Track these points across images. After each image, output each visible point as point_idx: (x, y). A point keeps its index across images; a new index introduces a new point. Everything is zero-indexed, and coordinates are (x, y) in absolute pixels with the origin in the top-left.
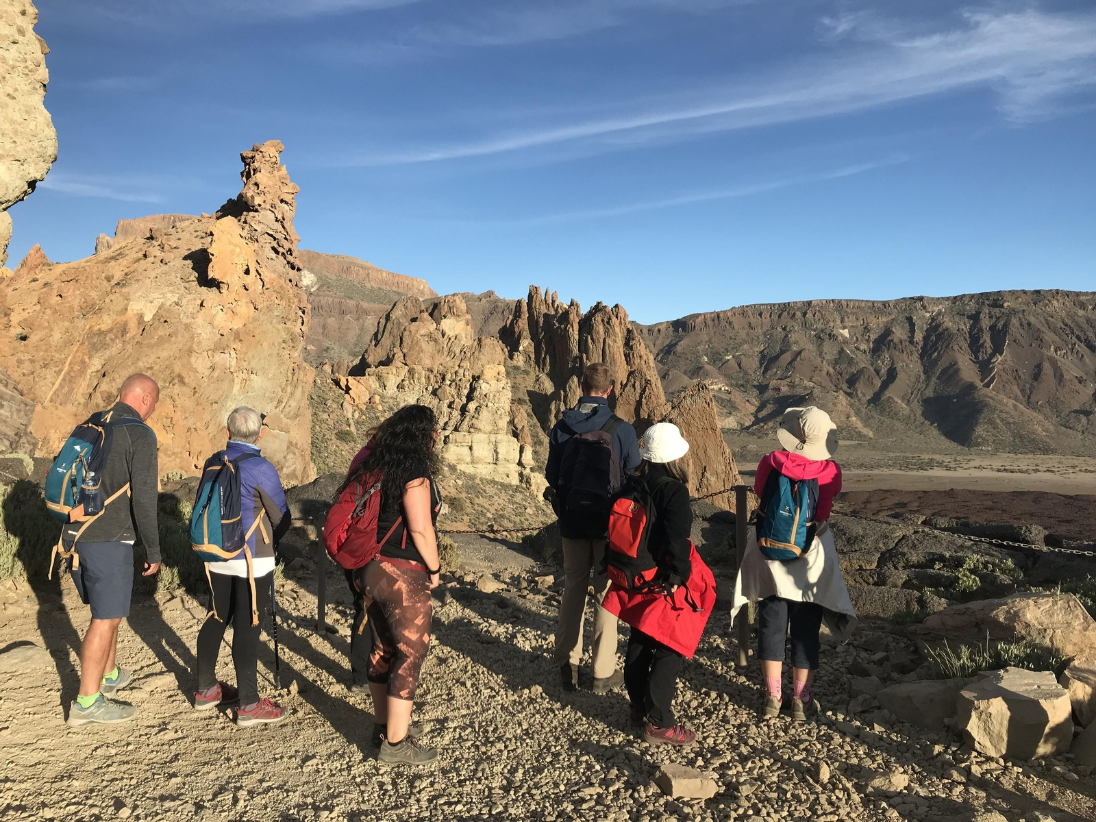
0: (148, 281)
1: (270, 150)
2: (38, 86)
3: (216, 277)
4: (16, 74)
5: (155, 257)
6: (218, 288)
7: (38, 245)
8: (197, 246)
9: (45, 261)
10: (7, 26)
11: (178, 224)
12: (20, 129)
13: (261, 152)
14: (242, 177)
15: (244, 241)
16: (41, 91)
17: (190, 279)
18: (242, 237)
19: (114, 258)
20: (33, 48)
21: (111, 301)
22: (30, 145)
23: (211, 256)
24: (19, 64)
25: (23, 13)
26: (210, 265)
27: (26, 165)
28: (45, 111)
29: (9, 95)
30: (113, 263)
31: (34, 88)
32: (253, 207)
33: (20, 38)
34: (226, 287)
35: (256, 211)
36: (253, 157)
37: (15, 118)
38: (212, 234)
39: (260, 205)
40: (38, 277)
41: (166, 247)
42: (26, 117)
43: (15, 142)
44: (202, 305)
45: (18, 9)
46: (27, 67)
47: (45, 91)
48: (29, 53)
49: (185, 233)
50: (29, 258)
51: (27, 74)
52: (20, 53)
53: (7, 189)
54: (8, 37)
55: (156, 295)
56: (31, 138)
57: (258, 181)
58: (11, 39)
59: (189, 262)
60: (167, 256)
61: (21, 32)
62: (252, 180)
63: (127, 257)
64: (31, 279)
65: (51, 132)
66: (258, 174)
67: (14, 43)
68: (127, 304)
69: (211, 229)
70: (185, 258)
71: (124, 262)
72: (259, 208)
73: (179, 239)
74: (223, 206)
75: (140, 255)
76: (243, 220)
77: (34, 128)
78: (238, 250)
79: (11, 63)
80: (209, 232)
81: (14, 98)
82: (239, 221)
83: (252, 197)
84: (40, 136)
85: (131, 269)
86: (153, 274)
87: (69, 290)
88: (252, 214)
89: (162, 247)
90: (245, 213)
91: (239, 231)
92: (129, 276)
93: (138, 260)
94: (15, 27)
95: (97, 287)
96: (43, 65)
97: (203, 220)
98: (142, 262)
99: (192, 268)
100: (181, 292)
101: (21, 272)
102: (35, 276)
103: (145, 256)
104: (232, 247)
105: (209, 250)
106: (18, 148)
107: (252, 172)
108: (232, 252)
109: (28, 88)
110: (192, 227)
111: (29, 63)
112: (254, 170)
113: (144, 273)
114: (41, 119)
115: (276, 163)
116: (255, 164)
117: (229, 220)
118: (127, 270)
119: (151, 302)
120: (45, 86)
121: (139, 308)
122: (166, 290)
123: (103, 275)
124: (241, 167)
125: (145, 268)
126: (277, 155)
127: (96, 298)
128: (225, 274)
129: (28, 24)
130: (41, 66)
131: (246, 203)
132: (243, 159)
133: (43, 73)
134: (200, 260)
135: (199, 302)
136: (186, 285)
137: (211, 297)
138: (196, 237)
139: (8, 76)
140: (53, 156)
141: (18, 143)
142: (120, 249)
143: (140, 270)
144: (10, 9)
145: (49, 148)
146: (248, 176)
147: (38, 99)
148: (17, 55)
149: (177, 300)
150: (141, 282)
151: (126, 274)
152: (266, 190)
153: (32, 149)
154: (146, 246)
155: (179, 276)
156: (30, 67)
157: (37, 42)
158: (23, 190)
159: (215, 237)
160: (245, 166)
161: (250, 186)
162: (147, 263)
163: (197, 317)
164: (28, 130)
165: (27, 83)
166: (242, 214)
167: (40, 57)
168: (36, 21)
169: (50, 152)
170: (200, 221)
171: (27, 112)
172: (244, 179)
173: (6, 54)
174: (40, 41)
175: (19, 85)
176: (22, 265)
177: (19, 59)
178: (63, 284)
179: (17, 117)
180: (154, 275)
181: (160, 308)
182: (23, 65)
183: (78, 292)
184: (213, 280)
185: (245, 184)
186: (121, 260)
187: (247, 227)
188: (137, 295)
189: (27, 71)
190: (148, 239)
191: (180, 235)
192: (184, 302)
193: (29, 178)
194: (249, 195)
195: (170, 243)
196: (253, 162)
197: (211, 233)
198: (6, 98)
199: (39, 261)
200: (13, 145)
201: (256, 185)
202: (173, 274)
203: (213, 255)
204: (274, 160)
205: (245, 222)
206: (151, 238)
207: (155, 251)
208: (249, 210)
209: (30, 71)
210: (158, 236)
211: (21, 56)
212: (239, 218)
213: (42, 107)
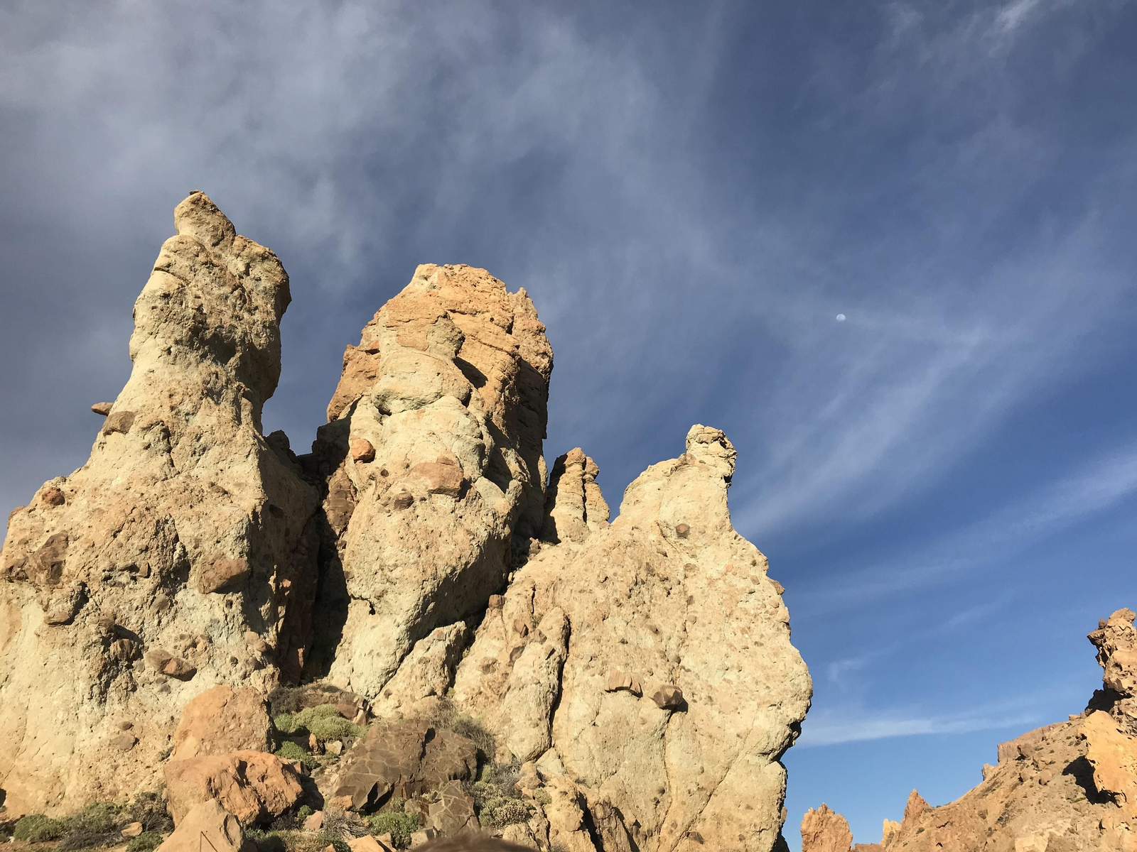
0: (1031, 809)
1: (1119, 622)
2: (781, 627)
3: (1107, 788)
4: (760, 621)
5: (1032, 778)
6: (1114, 801)
7: (914, 791)
8: (1074, 756)
9: (926, 807)
10: (742, 580)
11: (1047, 734)
12: (771, 673)
13: (1110, 627)
14: (1099, 660)
15: (1125, 737)
16: (786, 630)
17: (1078, 797)
18: (1120, 732)
19: (990, 789)
20: (769, 591)
21: (994, 841)
22: (782, 687)
23: (1092, 764)
24: (760, 611)
25: (754, 564)
26: (1095, 775)
27: (783, 708)
28: (793, 649)
29: (756, 643)
30: (990, 795)
31: (778, 629)
32: (1124, 692)
33: (756, 587)
34: (1122, 798)
35: (1129, 696)
36: (1103, 636)
37: (765, 663)
38: (1084, 737)
39: (1130, 688)
40: (923, 826)
41: (1041, 765)
42: (775, 660)
43: (768, 687)
44: (1101, 827)
45: (748, 562)
46: (767, 612)
47: (789, 628)
48: (766, 598)
49: (1056, 742)
50: (910, 807)
51: (769, 618)
52: (759, 600)
53: (769, 737)
54: (745, 590)
55: (1044, 825)
56: (782, 679)
57: (1118, 661)
58: (748, 591)
59: (1070, 776)
60: (1046, 774)
61: (756, 581)
62: (1111, 661)
63: (1003, 786)
64: (917, 830)
65: (801, 667)
66: (1115, 653)
67: (751, 593)
68: (1013, 842)
69: (1082, 730)
70: (1065, 772)
71: (1001, 791)
72: (1131, 692)
73: (1052, 752)
74: (1091, 702)
75: (1016, 780)
76: (1116, 711)
77: (783, 668)
78: (1121, 749)
79: (752, 612)
80: (1079, 735)
81: (762, 645)
82: (1113, 713)
83: (1118, 681)
84: (790, 674)
85: (1010, 799)
86: (1034, 800)
87: (946, 836)
88: (1124, 701)
89: (1035, 764)
90: (1116, 703)
91: (1116, 725)
92: (1010, 808)
93: (1015, 786)
94: (749, 579)
95: (973, 828)
96: (782, 605)
97: (1073, 723)
98: (1019, 787)
99: (1076, 783)
100: (1072, 815)
101: (907, 824)
102: (921, 826)
103: (1021, 780)
104: (1113, 747)
105: (1088, 757)
106: (772, 693)
107: (1108, 653)
108: (1115, 753)
109: (773, 631)
110: (1062, 733)
111: (768, 607)
112: (1109, 650)
113: (1025, 800)
114: (789, 658)
115: (1131, 635)
116: (1108, 642)
117: (1099, 715)
118: (1006, 801)
119: (1042, 835)
120: (787, 624)
121: (1030, 844)
122: (1054, 816)
123: (976, 812)
124: (1094, 651)
125: (1024, 793)
126: (1130, 625)
127: (976, 840)
128: (1116, 782)
129: (760, 572)
130: (780, 606)
131: (1114, 690)
132: (1093, 641)
133: (783, 612)
134: (1082, 771)
135: (1097, 824)
136: (1076, 805)
137: (1109, 815)
138: (1070, 745)
139: (752, 625)
140: (808, 692)
141: (772, 688)
142: (994, 777)
143: (1020, 798)
144: (742, 564)
145: (802, 684)
146: (1105, 659)
147: (784, 638)
148: (756, 603)
149: (1070, 827)
150: (1024, 812)
151: (1007, 806)
152: (1131, 669)
153: (785, 690)
154: (1019, 767)
155: (1064, 796)
156: (770, 610)
157: (771, 586)
158: (786, 734)
159: (1089, 740)
160: (1098, 648)
161: (1111, 669)
162: (1025, 787)
163: (1100, 844)
164: (778, 672)
165: (771, 626)
166: (1113, 705)
167: (777, 598)
168: (767, 567)
169: (804, 689)
170: (1069, 724)
171: (776, 654)
172: (1102, 662)
173: (747, 606)
174: (774, 584)
175: (764, 631)
176: (906, 816)
177: (759, 607)
178: (939, 830)
179: (767, 662)
180: (1036, 801)
181: (1050, 841)
182: (763, 611)
183: (956, 837)
184: (1104, 793)
185: (1105, 668)
186: (997, 790)
187: (1124, 718)
188: (1024, 828)
189: (768, 616)
190: (1019, 759)
191: (1053, 746)
192: (1079, 827)
193: (788, 721)
194: (1113, 680)
195: (1043, 759)
196: (1105, 641)
197: (1083, 735)
198: (754, 646)
199: (920, 807)
200: (767, 691)
201: (1117, 665)
202: (1057, 795)
203: (1093, 762)
204: (1128, 631)
205: (1120, 713)
206: (1022, 757)
207: (1030, 772)
208: (1120, 698)
209: (771, 614)
210: (1029, 753)
211: (761, 603)
212: (1112, 710)
213: (789, 645)
